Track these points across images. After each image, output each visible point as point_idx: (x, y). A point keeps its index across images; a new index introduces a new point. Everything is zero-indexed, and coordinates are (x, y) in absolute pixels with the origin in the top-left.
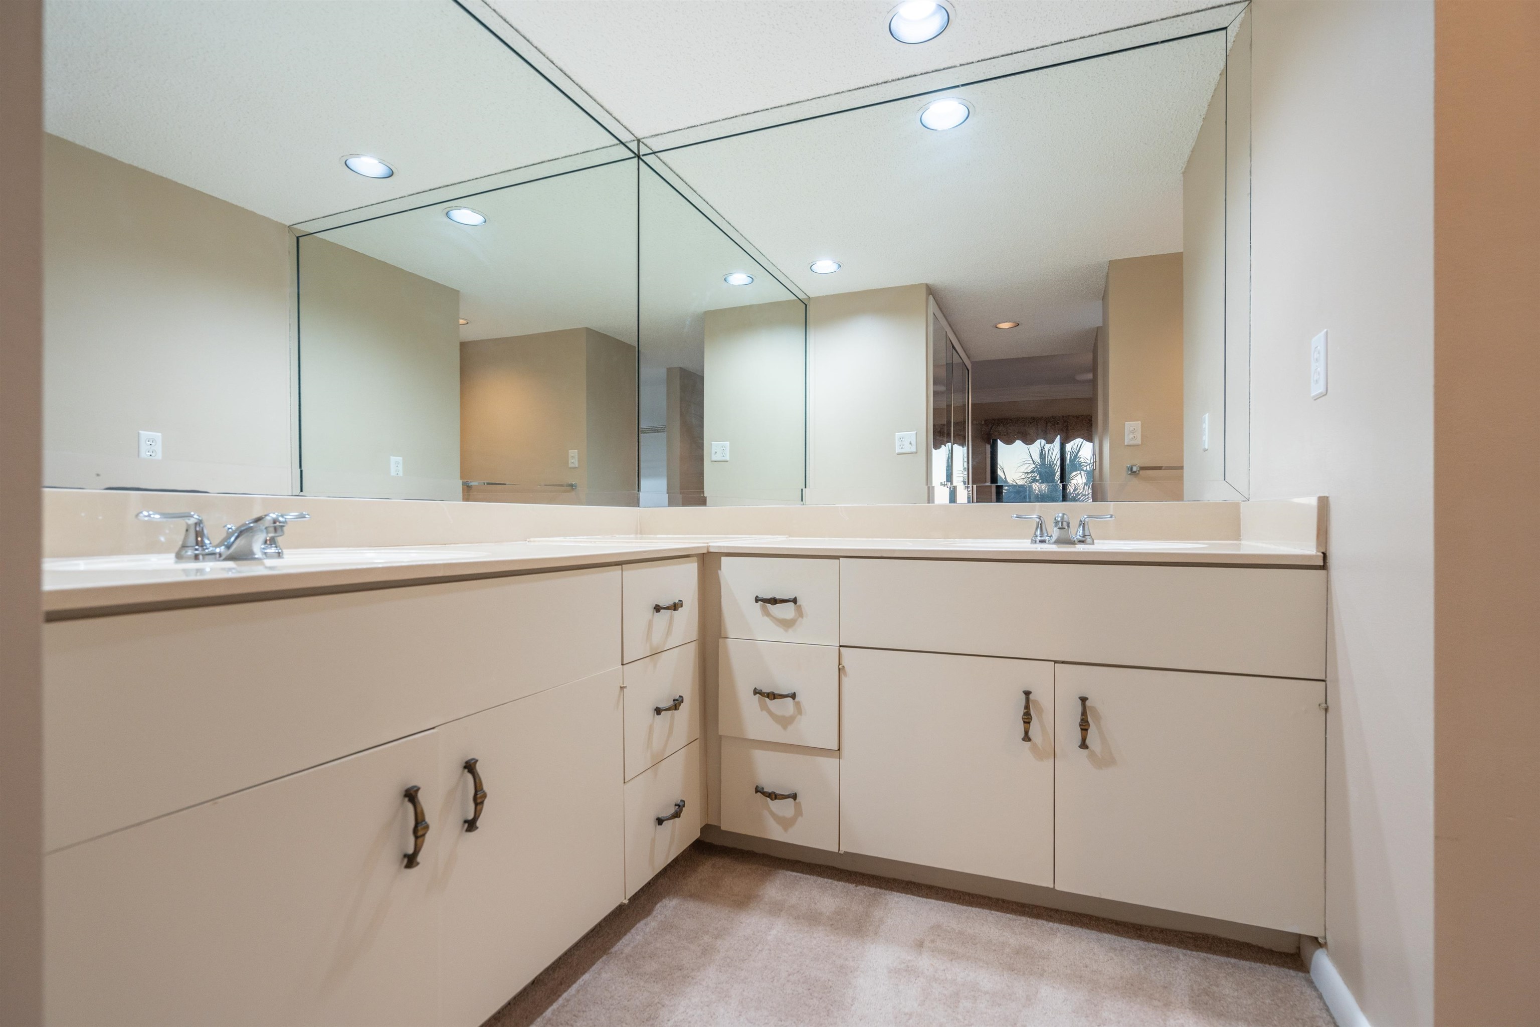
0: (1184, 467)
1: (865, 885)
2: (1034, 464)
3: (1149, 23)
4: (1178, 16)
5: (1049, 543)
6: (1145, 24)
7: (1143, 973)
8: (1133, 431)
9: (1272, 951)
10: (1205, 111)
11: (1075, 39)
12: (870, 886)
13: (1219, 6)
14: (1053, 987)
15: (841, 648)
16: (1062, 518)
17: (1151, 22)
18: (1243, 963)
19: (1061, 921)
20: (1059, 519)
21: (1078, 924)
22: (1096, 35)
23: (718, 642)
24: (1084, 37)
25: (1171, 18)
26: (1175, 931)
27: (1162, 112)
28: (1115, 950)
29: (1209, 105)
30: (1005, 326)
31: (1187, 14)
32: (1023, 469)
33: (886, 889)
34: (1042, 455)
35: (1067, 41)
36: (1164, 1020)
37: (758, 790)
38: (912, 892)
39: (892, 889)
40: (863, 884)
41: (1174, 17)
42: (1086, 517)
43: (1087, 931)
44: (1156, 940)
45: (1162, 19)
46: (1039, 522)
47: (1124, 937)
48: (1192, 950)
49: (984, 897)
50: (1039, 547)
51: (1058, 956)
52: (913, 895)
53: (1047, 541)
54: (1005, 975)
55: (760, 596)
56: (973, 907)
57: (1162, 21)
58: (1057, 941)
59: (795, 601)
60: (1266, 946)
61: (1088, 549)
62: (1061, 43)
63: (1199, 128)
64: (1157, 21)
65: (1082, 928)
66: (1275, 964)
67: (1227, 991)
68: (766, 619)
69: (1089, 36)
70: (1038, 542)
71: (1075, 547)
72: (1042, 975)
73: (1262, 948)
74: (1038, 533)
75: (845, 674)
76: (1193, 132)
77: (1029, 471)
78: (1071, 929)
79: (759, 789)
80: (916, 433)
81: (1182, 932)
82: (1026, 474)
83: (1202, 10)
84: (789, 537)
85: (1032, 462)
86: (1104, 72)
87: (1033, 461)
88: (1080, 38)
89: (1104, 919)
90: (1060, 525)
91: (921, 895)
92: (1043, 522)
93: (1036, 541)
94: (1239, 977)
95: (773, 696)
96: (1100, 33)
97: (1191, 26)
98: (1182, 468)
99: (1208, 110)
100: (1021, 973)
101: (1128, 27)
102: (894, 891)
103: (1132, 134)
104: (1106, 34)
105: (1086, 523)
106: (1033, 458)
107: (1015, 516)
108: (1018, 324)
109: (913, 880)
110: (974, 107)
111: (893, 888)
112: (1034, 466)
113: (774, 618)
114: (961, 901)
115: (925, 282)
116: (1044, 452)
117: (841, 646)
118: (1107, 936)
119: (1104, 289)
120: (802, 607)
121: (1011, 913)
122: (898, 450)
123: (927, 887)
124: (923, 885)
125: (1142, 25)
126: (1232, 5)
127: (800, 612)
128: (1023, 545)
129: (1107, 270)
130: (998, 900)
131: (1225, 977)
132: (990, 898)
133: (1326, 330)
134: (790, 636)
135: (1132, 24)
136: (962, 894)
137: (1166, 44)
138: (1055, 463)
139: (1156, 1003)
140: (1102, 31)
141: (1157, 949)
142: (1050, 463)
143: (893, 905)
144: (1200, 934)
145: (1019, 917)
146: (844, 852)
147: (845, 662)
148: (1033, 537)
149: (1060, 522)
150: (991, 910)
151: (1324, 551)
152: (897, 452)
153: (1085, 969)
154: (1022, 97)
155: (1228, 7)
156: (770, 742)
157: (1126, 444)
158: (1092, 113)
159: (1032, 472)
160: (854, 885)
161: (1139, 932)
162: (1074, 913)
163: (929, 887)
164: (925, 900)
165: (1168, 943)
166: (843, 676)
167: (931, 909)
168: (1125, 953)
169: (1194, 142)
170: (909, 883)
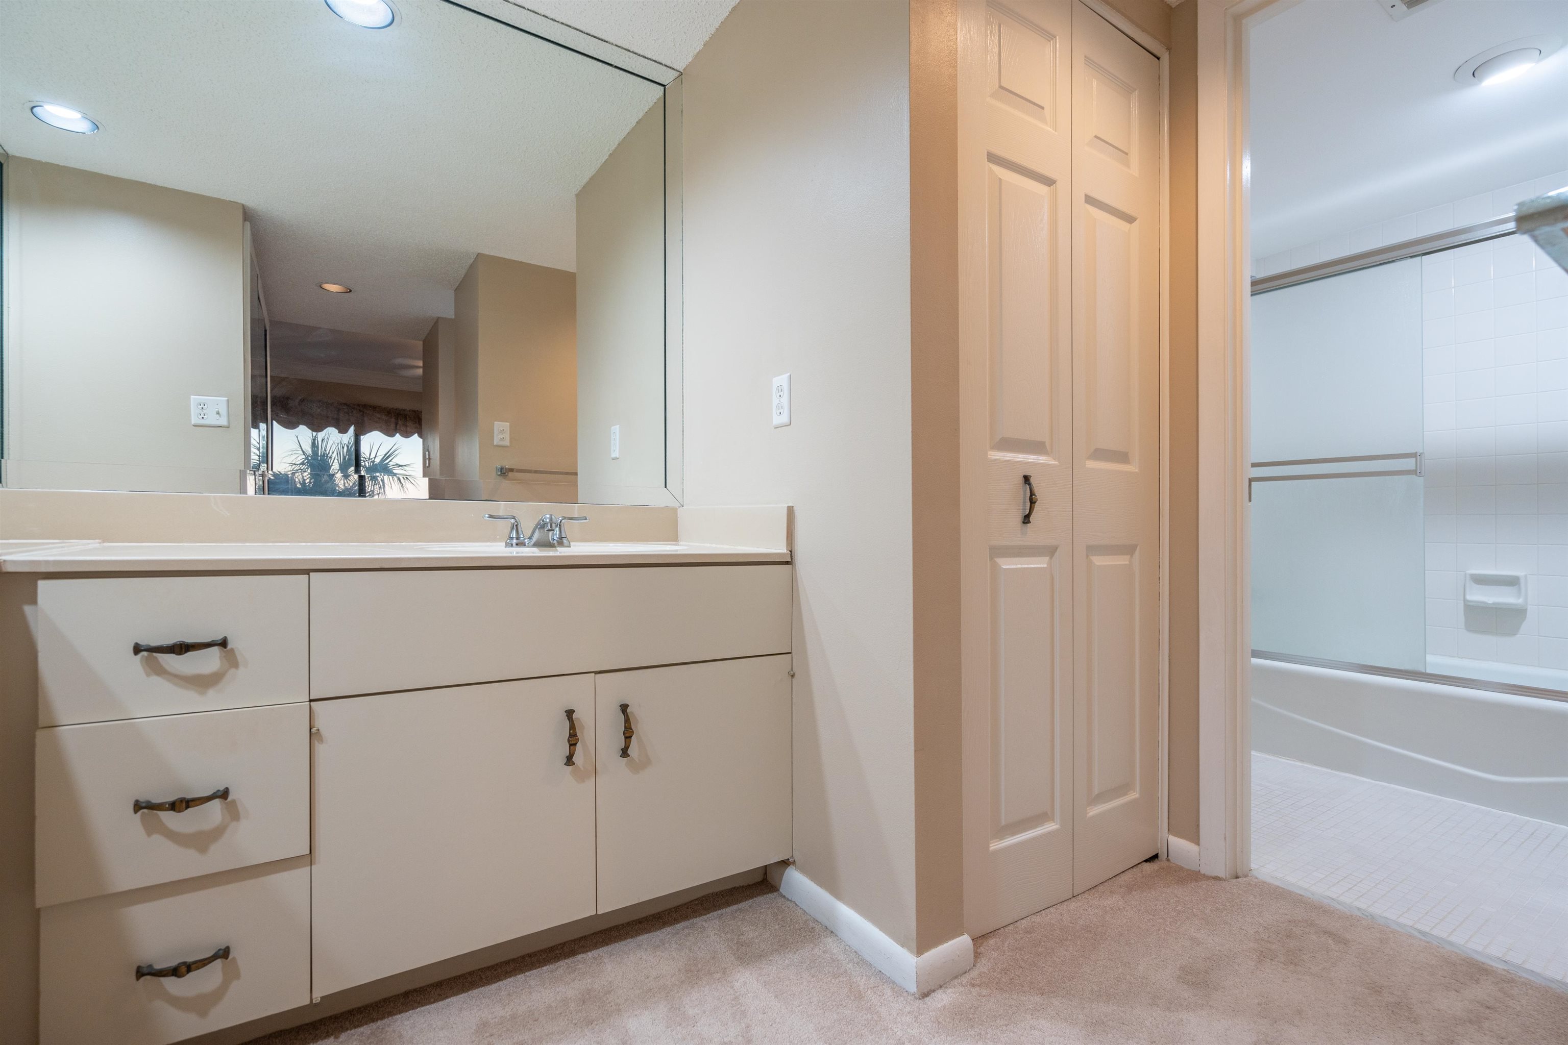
0: (578, 474)
1: (347, 1029)
2: (304, 454)
3: (605, 41)
4: (629, 51)
5: (528, 547)
6: (602, 40)
7: (691, 955)
8: (502, 432)
9: (749, 885)
10: (613, 148)
11: (538, 14)
12: (356, 1027)
13: (659, 63)
14: (636, 1015)
15: (312, 703)
16: (551, 519)
17: (607, 42)
18: (742, 905)
19: (596, 946)
20: (548, 520)
21: (612, 941)
22: (558, 22)
23: (34, 737)
24: (547, 17)
25: (623, 48)
26: (685, 904)
27: (583, 130)
28: (658, 946)
29: (619, 145)
30: (333, 288)
31: (635, 53)
32: (291, 459)
33: (382, 1018)
34: (314, 445)
35: (530, 10)
36: (732, 987)
37: (141, 973)
38: (419, 1003)
39: (391, 1014)
40: (344, 1029)
41: (625, 49)
42: (560, 518)
43: (623, 943)
44: (676, 921)
45: (616, 45)
46: (514, 523)
47: (653, 931)
48: (706, 914)
49: (507, 963)
50: (515, 552)
51: (619, 982)
52: (423, 1006)
53: (527, 544)
54: (587, 1033)
55: (143, 642)
56: (502, 980)
57: (615, 47)
58: (609, 967)
59: (223, 643)
60: (745, 884)
61: (564, 553)
62: (524, 8)
63: (604, 161)
64: (612, 44)
65: (618, 942)
66: (758, 895)
67: (751, 935)
68: (156, 679)
69: (552, 19)
70: (514, 544)
71: (557, 550)
72: (619, 1010)
73: (743, 887)
74: (514, 535)
75: (321, 740)
76: (598, 162)
77: (298, 463)
78: (610, 949)
79: (145, 971)
80: (228, 400)
81: (690, 902)
82: (294, 466)
83: (647, 58)
84: (104, 542)
85: (301, 452)
86: (550, 63)
87: (303, 452)
88: (544, 16)
89: (628, 924)
90: (549, 527)
91: (432, 1000)
92: (519, 523)
93: (512, 544)
94: (749, 918)
95: (181, 805)
96: (562, 23)
97: (634, 67)
98: (576, 474)
99: (616, 148)
100: (601, 1021)
101: (587, 34)
102: (395, 1015)
103: (550, 137)
104: (567, 27)
105: (562, 525)
106: (303, 448)
107: (487, 516)
108: (351, 291)
109: (411, 987)
110: (402, 18)
111: (390, 1012)
112: (304, 457)
113: (176, 676)
114: (484, 980)
115: (243, 202)
116: (316, 441)
117: (311, 701)
118: (641, 938)
119: (461, 280)
120: (237, 653)
121: (546, 965)
122: (195, 420)
123: (434, 986)
124: (428, 986)
125: (599, 39)
126: (668, 68)
127: (232, 660)
128: (497, 549)
129: (472, 261)
130: (523, 957)
131: (742, 923)
132: (514, 960)
133: (789, 374)
134: (212, 700)
135: (592, 33)
136: (481, 972)
137: (618, 70)
138: (329, 455)
139: (717, 976)
140: (564, 22)
141: (687, 927)
142: (324, 454)
143: (410, 1033)
144: (703, 897)
145: (557, 964)
146: (321, 997)
147: (319, 724)
148: (508, 539)
149: (549, 524)
150: (525, 973)
151: (790, 549)
152: (193, 423)
153: (647, 980)
154: (461, 40)
155: (665, 68)
156: (172, 882)
157: (495, 444)
158: (524, 98)
159: (303, 464)
160: (332, 1039)
161: (661, 921)
162: (601, 932)
163: (437, 985)
164: (441, 1003)
165: (686, 918)
166: (316, 742)
167: (461, 1010)
168: (667, 945)
169: (595, 172)
170: (406, 994)
